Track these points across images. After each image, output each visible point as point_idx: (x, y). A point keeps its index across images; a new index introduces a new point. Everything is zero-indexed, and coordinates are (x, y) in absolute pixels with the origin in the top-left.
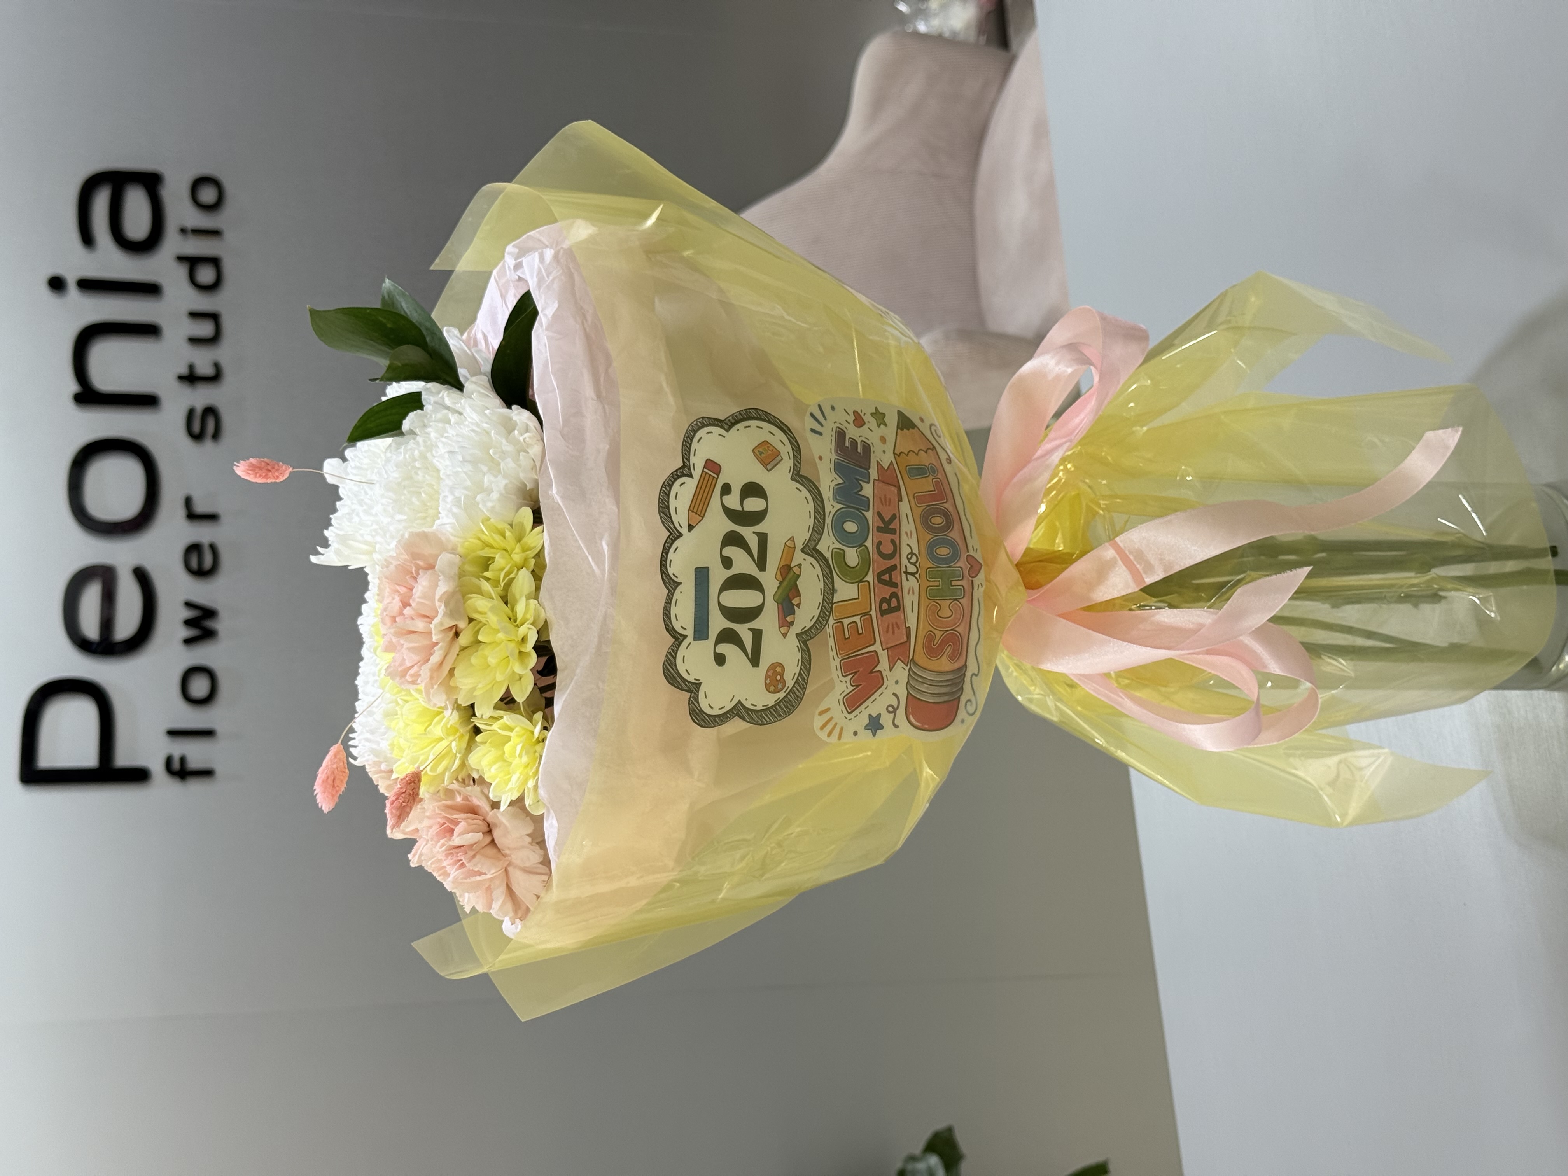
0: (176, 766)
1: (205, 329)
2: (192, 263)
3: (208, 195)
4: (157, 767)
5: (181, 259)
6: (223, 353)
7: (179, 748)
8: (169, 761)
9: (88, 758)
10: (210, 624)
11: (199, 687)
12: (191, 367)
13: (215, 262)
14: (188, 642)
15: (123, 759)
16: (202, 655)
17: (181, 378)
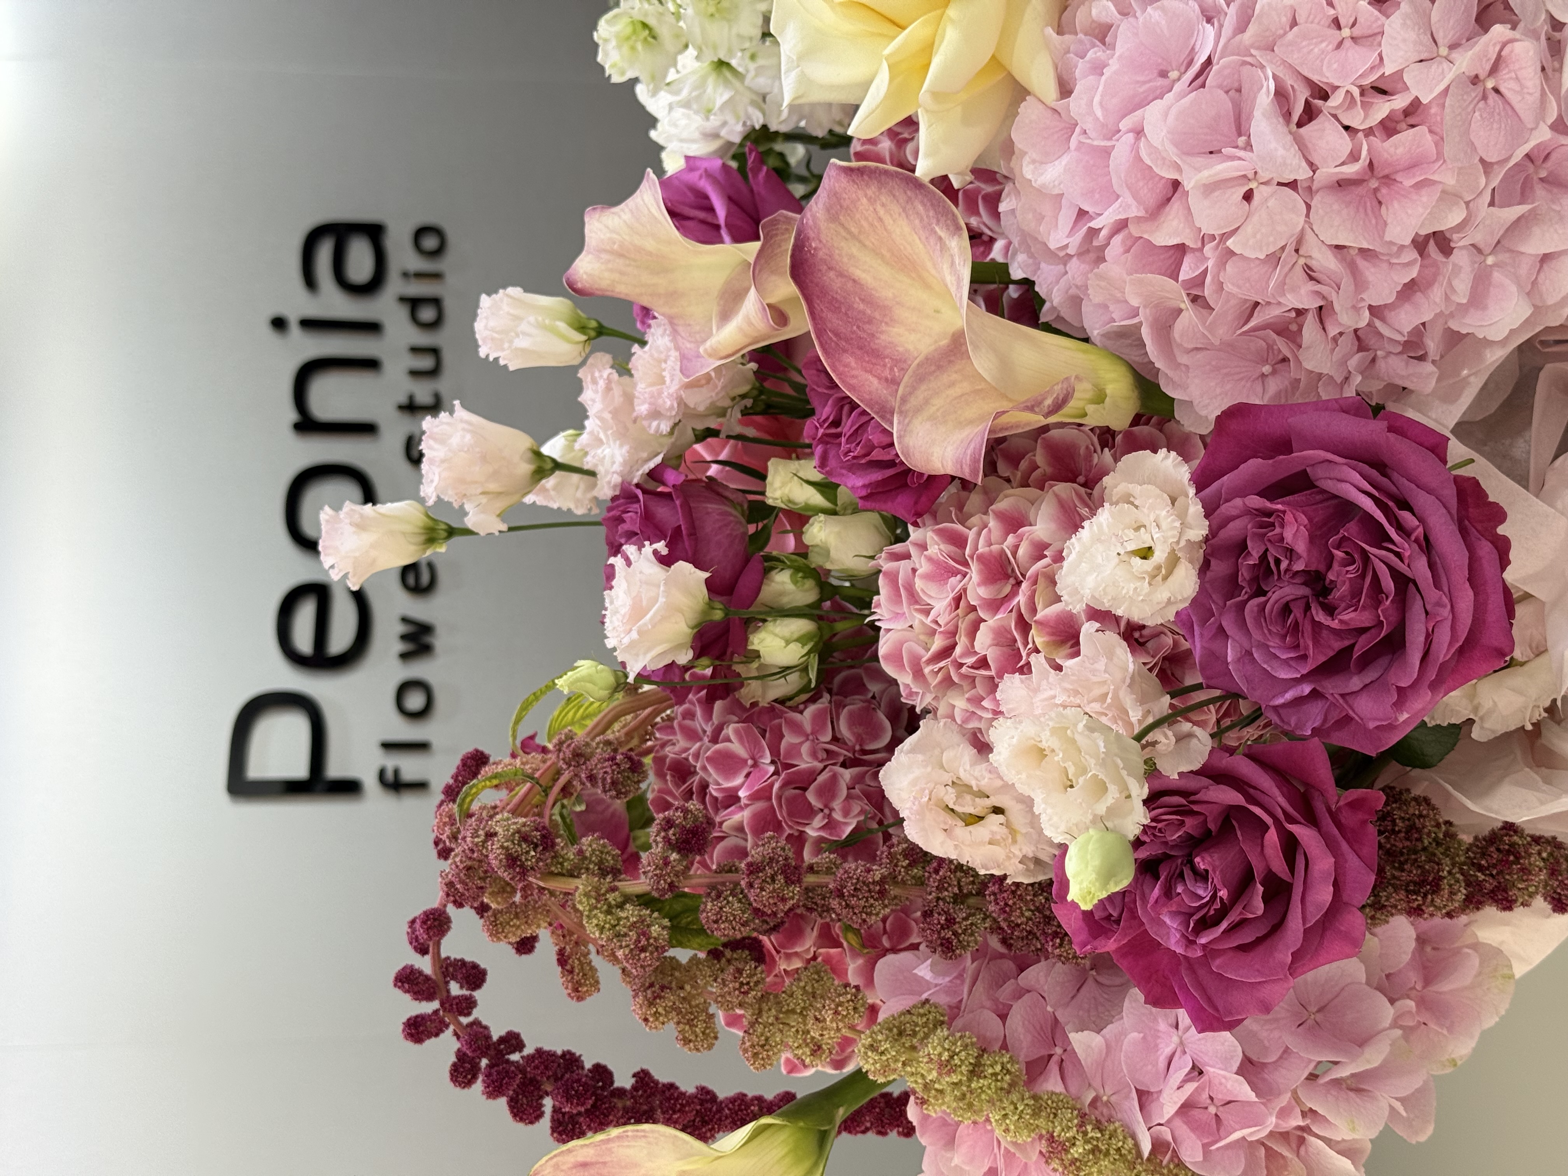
0: (390, 775)
1: (426, 363)
2: (414, 304)
3: (430, 243)
4: (370, 782)
5: (403, 299)
6: (443, 385)
7: (391, 762)
8: (382, 774)
9: (300, 770)
10: (428, 639)
11: (415, 701)
12: (411, 398)
13: (436, 302)
14: (405, 656)
15: (334, 770)
16: (418, 670)
17: (401, 408)
